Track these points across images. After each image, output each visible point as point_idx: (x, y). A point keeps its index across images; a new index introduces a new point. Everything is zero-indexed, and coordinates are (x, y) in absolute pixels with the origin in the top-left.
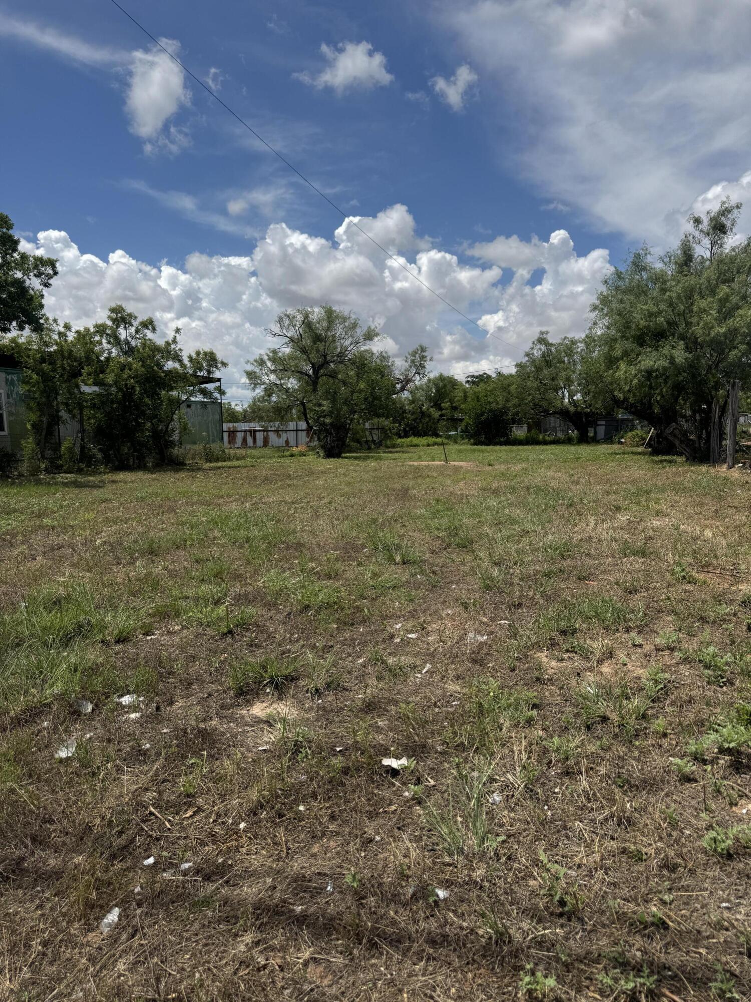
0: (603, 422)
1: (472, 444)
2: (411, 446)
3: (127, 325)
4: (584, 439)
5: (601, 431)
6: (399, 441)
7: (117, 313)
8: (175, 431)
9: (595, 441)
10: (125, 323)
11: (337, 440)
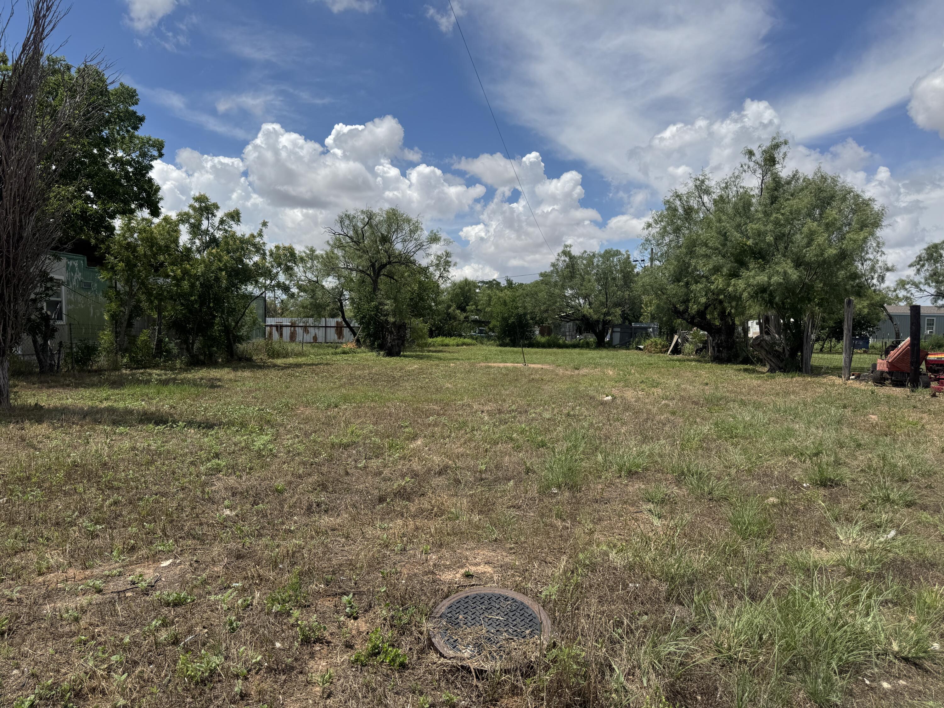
0: (619, 330)
1: (497, 346)
2: (442, 345)
3: (210, 216)
4: (600, 344)
5: (617, 337)
6: (430, 340)
7: (201, 202)
8: (244, 326)
9: (610, 346)
10: (208, 213)
11: (398, 339)
